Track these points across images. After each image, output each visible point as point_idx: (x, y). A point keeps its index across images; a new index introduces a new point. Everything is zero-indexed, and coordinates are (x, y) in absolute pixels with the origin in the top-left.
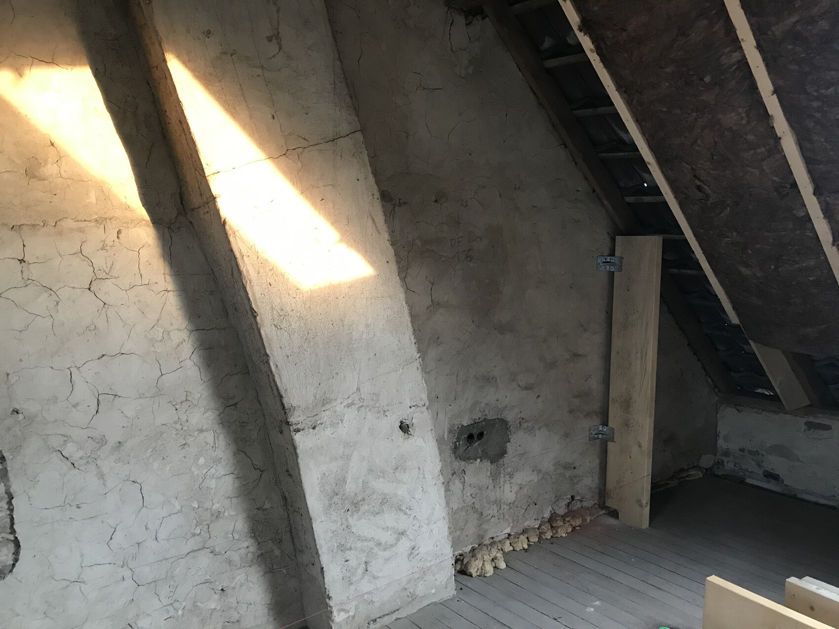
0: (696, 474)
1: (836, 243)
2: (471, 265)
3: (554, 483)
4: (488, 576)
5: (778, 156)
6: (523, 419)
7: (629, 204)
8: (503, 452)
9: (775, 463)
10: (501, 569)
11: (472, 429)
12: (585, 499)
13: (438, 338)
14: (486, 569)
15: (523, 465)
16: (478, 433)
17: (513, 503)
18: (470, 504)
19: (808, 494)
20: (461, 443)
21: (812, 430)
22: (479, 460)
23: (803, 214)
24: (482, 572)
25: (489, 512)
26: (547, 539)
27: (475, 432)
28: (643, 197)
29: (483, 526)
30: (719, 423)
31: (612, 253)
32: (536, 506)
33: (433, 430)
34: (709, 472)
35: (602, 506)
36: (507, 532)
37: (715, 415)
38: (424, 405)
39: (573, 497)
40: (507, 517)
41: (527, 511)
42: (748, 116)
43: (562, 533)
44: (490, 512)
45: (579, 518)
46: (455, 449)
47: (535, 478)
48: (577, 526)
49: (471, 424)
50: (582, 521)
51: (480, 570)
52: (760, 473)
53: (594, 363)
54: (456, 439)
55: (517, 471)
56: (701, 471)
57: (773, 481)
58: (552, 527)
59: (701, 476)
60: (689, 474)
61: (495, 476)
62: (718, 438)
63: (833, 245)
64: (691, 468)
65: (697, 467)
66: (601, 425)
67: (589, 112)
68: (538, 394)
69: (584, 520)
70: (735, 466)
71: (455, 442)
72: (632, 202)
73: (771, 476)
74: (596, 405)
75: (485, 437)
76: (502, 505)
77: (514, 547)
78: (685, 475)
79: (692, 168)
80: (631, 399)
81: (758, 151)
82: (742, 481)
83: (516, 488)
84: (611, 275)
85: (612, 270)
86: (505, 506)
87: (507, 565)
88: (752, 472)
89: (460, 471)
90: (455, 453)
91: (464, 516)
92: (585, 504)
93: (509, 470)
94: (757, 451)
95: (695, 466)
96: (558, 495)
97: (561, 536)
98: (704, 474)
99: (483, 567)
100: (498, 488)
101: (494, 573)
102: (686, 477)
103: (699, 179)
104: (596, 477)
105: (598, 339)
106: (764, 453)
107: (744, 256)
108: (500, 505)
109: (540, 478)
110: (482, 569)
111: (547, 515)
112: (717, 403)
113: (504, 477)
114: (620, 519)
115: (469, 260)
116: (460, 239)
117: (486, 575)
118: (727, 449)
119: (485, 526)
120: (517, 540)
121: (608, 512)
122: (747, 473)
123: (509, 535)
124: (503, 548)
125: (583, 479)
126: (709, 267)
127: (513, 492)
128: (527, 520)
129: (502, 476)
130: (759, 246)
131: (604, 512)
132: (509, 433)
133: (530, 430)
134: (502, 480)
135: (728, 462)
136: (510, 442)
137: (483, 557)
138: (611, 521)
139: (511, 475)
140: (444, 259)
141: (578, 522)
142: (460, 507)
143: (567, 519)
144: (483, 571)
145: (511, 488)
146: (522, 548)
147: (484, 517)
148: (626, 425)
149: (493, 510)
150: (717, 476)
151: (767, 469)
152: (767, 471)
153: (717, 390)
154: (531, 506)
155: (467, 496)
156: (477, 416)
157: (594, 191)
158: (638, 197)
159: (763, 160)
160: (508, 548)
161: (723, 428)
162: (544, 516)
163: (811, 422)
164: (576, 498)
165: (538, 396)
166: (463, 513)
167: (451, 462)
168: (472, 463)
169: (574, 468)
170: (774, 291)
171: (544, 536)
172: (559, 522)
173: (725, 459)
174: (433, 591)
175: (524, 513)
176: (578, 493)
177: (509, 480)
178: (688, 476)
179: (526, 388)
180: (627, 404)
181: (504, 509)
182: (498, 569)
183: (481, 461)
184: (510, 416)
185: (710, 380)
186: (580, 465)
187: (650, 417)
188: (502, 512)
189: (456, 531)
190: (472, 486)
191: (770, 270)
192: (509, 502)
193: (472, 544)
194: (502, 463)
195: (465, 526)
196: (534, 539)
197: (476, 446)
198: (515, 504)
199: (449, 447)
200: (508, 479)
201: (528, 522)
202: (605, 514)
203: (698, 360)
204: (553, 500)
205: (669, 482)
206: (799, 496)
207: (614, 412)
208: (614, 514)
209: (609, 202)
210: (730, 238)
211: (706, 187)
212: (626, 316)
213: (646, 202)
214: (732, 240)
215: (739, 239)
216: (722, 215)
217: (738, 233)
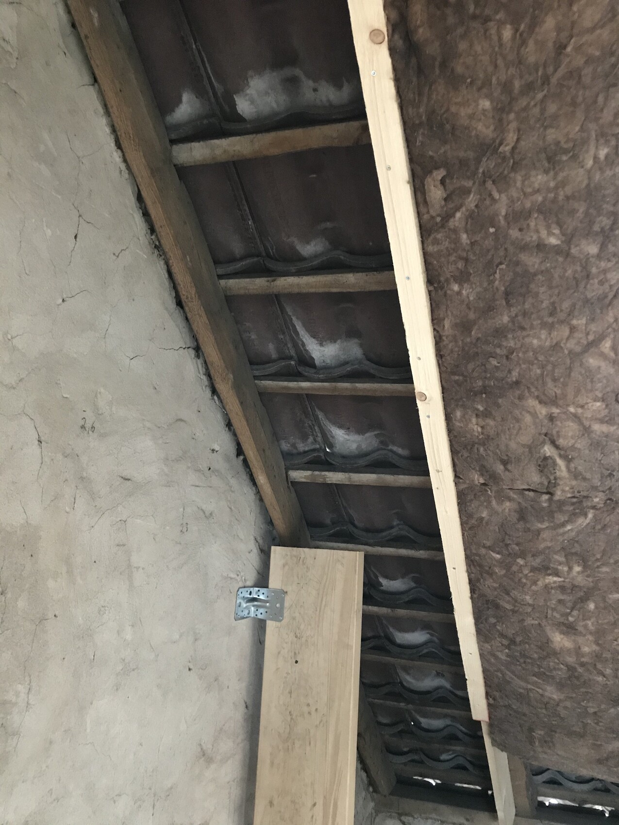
7: (294, 484)
28: (327, 473)
31: (262, 581)
67: (258, 284)
72: (303, 480)
84: (260, 626)
85: (260, 616)
103: (554, 444)
107: (575, 613)
112: (371, 814)
153: (371, 790)
158: (317, 473)
170: (600, 679)
185: (364, 775)
209: (269, 477)
210: (560, 577)
211: (560, 463)
212: (291, 719)
213: (329, 482)
214: (564, 581)
215: (580, 580)
216: (569, 527)
217: (585, 567)
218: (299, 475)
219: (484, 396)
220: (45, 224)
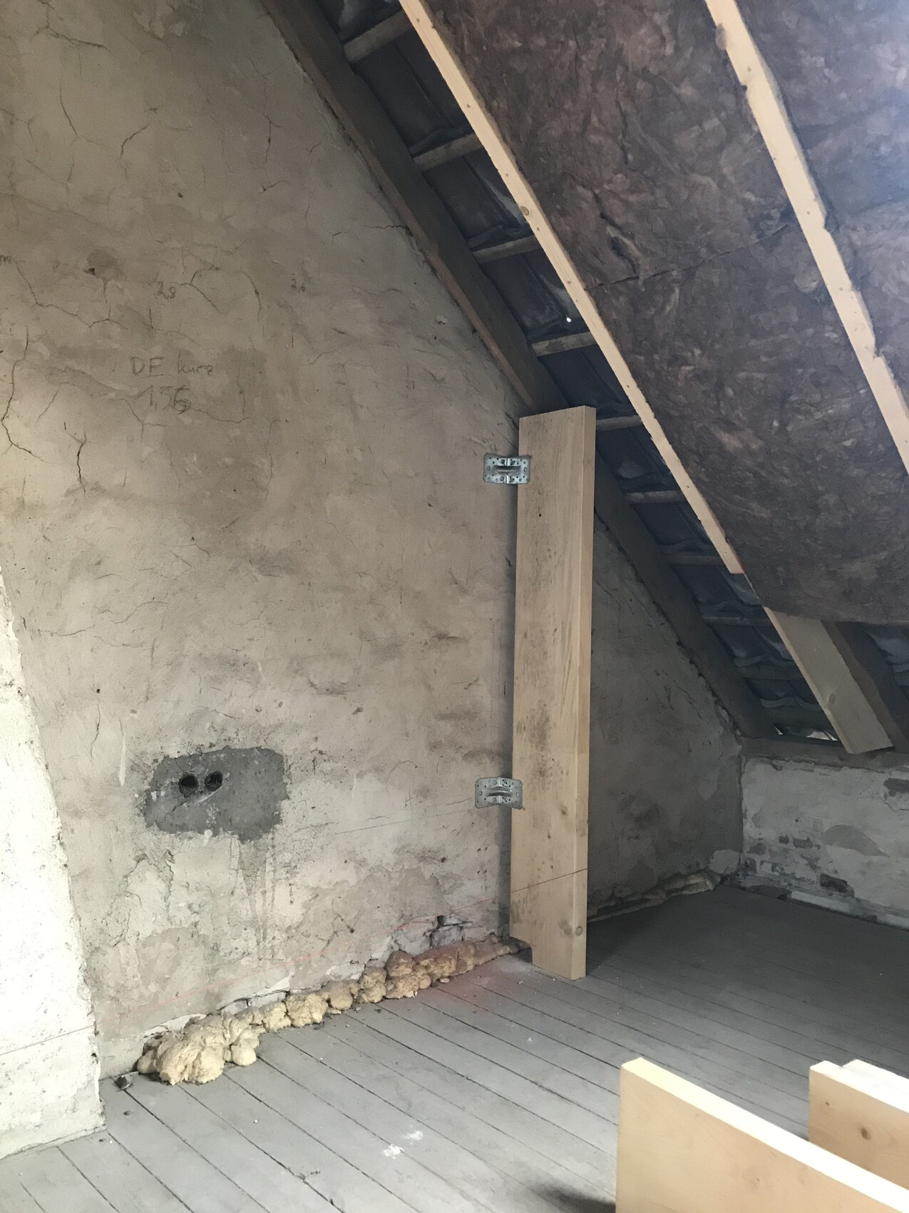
0: (702, 885)
1: (881, 350)
2: (186, 419)
3: (396, 889)
4: (205, 1082)
5: (747, 138)
6: (321, 753)
7: (542, 359)
8: (270, 821)
9: (841, 861)
10: (243, 1066)
11: (192, 767)
12: (470, 924)
13: (99, 563)
14: (202, 1067)
15: (322, 848)
16: (206, 774)
17: (298, 927)
18: (186, 926)
19: (896, 914)
20: (163, 793)
21: (898, 794)
22: (208, 833)
23: (814, 285)
24: (193, 1073)
25: (234, 944)
26: (372, 1003)
27: (200, 772)
28: (562, 339)
29: (221, 974)
30: (745, 792)
31: (514, 451)
32: (354, 934)
33: (36, 743)
34: (727, 881)
35: (506, 939)
36: (281, 988)
37: (737, 779)
38: (11, 684)
39: (440, 920)
40: (280, 955)
41: (332, 944)
42: (674, 32)
43: (406, 990)
44: (239, 943)
45: (450, 960)
46: (146, 807)
47: (350, 876)
48: (442, 977)
49: (190, 756)
50: (457, 967)
51: (189, 1069)
52: (815, 879)
53: (484, 655)
54: (150, 784)
55: (305, 860)
56: (712, 880)
57: (836, 893)
58: (388, 978)
59: (711, 888)
60: (688, 883)
61: (250, 870)
62: (744, 821)
63: (877, 354)
64: (693, 873)
65: (708, 873)
66: (502, 777)
67: (441, 153)
68: (359, 706)
69: (460, 964)
70: (773, 870)
71: (148, 792)
72: (545, 351)
73: (834, 885)
74: (491, 739)
75: (225, 786)
76: (269, 931)
77: (292, 1020)
78: (680, 884)
79: (596, 196)
80: (547, 720)
81: (708, 126)
82: (784, 896)
83: (302, 896)
84: (513, 491)
85: (514, 482)
86: (277, 933)
87: (258, 1057)
88: (801, 879)
89: (161, 855)
90: (145, 814)
91: (170, 950)
92: (469, 934)
93: (287, 857)
94: (808, 839)
95: (701, 870)
96: (407, 913)
97: (404, 997)
98: (716, 886)
99: (197, 1062)
100: (258, 896)
101: (223, 1074)
102: (682, 889)
103: (613, 224)
104: (493, 881)
105: (492, 611)
106: (820, 843)
107: (722, 404)
108: (265, 930)
109: (363, 876)
110: (194, 1067)
111: (380, 953)
112: (739, 756)
113: (274, 871)
114: (534, 962)
115: (182, 408)
116: (156, 362)
117: (200, 1080)
118: (759, 839)
119: (225, 975)
120: (300, 1004)
121: (516, 950)
122: (793, 882)
123: (288, 993)
124: (265, 1021)
125: (463, 884)
126: (670, 447)
127: (298, 903)
128: (330, 963)
129: (269, 868)
130: (743, 374)
131: (508, 949)
132: (286, 780)
133: (339, 778)
134: (269, 877)
135: (762, 863)
136: (288, 798)
137: (204, 1040)
138: (519, 967)
139: (291, 869)
140: (112, 395)
141: (447, 968)
142: (159, 931)
143: (424, 963)
144: (197, 1070)
145: (291, 895)
146: (309, 1021)
147: (222, 953)
148: (541, 772)
149: (248, 941)
150: (744, 889)
151: (826, 872)
152: (828, 876)
153: (738, 733)
154: (340, 934)
155: (179, 909)
156: (204, 738)
157: (474, 331)
158: (553, 341)
159: (720, 149)
160: (277, 1019)
161: (752, 802)
162: (374, 956)
163: (896, 780)
164: (448, 921)
165: (359, 710)
166: (167, 945)
167: (134, 834)
168: (190, 838)
169: (443, 860)
170: (786, 481)
171: (368, 996)
172: (402, 968)
173: (757, 858)
174: (36, 1118)
175: (324, 949)
176: (452, 912)
177: (287, 878)
178: (686, 887)
179: (330, 691)
180: (541, 734)
181: (274, 938)
182: (237, 1065)
183: (215, 834)
184: (288, 746)
185: (724, 713)
186: (458, 856)
187: (580, 752)
188: (269, 945)
189: (147, 984)
190: (192, 887)
191: (773, 432)
192: (288, 923)
193: (189, 1012)
194: (269, 841)
195: (171, 971)
196: (342, 1002)
197: (201, 804)
198: (302, 929)
199: (130, 800)
200: (284, 876)
201: (333, 968)
202: (510, 954)
203: (700, 674)
204: (395, 922)
205: (649, 897)
206: (881, 919)
207: (522, 749)
208: (524, 953)
209: (500, 347)
210: (690, 365)
211: (627, 241)
212: (538, 564)
213: (567, 349)
214: (695, 369)
215: (706, 364)
216: (668, 308)
217: (702, 347)
218: (542, 347)
219: (554, 194)
220: (241, 133)
